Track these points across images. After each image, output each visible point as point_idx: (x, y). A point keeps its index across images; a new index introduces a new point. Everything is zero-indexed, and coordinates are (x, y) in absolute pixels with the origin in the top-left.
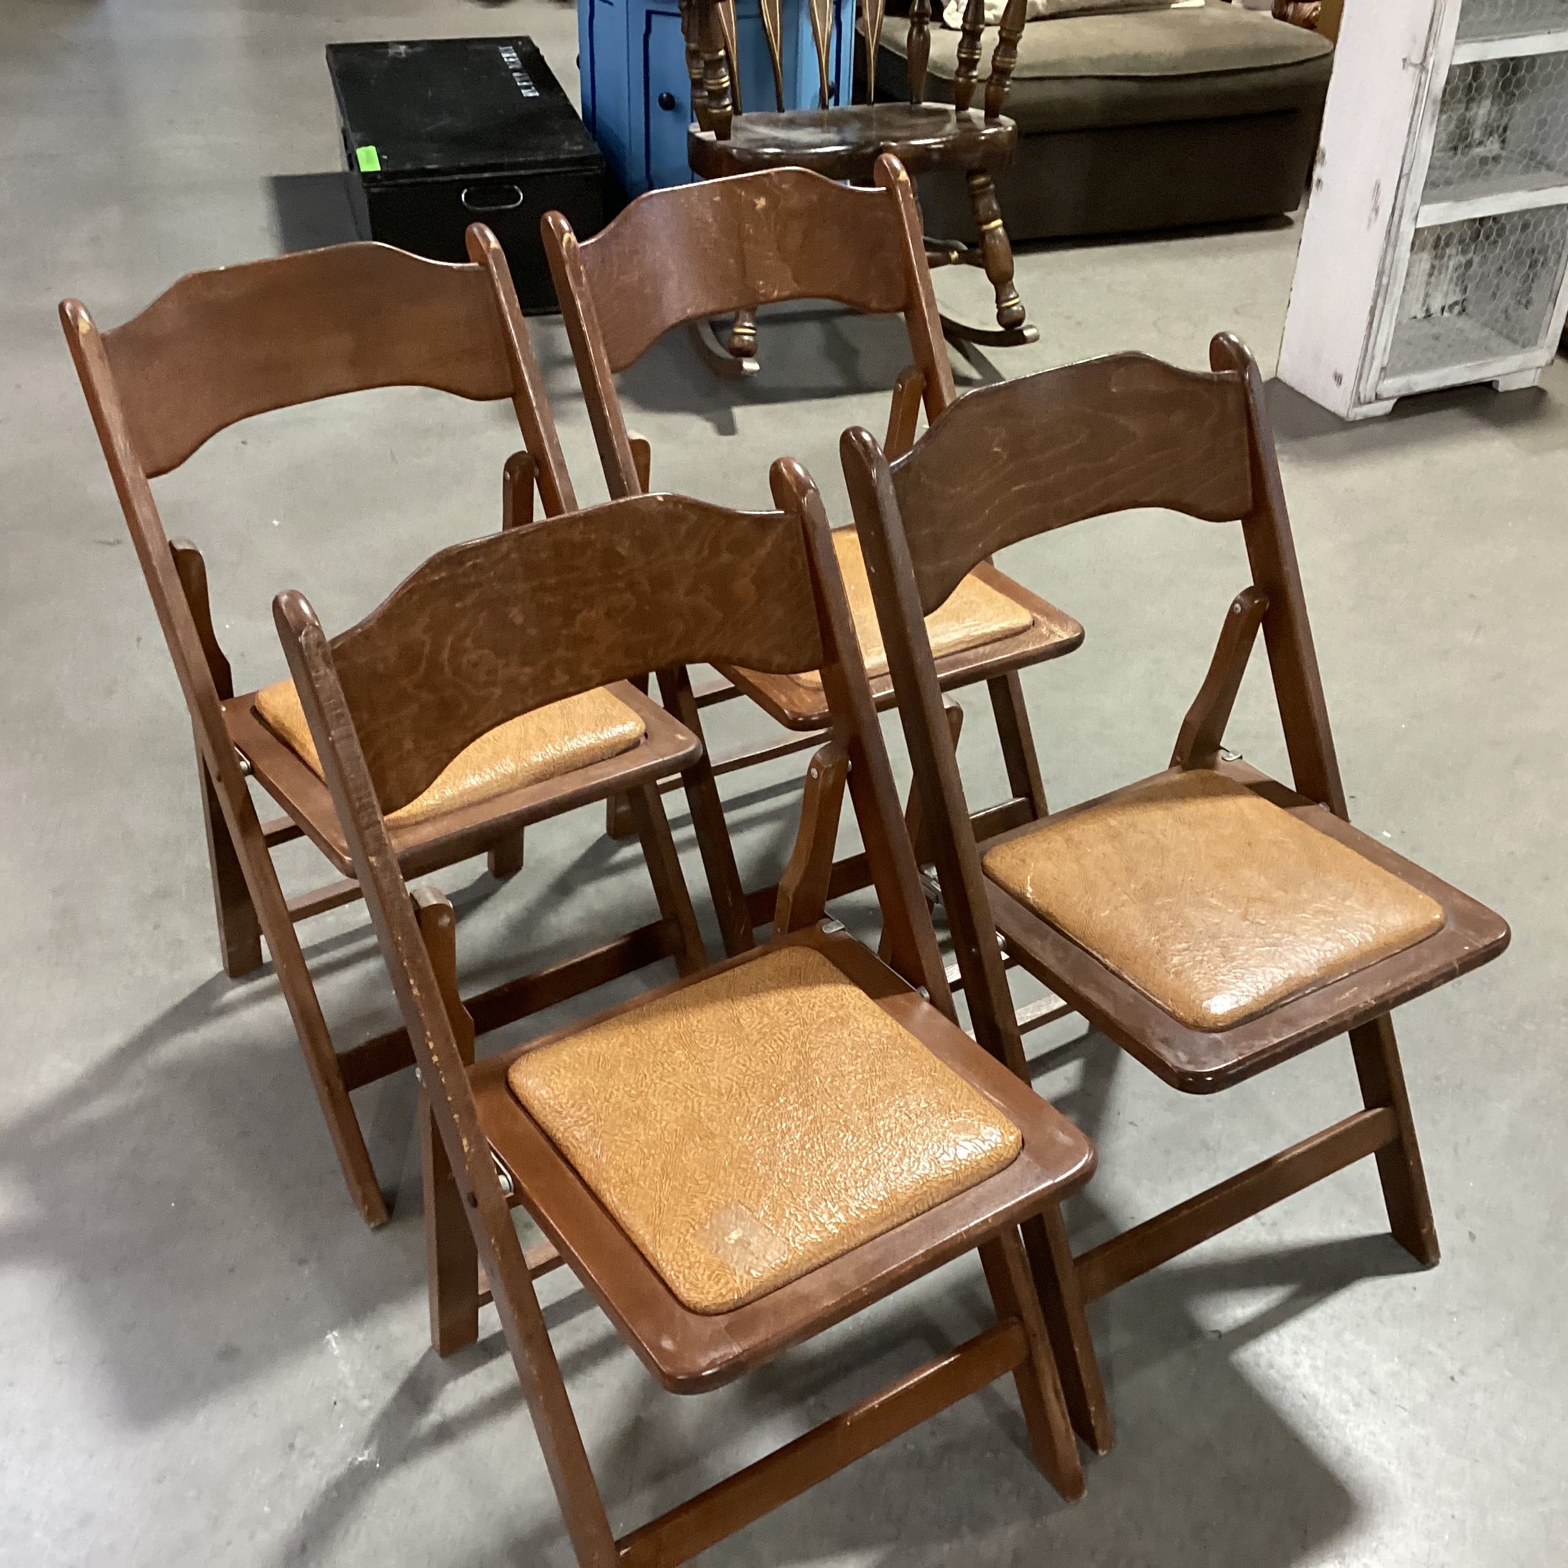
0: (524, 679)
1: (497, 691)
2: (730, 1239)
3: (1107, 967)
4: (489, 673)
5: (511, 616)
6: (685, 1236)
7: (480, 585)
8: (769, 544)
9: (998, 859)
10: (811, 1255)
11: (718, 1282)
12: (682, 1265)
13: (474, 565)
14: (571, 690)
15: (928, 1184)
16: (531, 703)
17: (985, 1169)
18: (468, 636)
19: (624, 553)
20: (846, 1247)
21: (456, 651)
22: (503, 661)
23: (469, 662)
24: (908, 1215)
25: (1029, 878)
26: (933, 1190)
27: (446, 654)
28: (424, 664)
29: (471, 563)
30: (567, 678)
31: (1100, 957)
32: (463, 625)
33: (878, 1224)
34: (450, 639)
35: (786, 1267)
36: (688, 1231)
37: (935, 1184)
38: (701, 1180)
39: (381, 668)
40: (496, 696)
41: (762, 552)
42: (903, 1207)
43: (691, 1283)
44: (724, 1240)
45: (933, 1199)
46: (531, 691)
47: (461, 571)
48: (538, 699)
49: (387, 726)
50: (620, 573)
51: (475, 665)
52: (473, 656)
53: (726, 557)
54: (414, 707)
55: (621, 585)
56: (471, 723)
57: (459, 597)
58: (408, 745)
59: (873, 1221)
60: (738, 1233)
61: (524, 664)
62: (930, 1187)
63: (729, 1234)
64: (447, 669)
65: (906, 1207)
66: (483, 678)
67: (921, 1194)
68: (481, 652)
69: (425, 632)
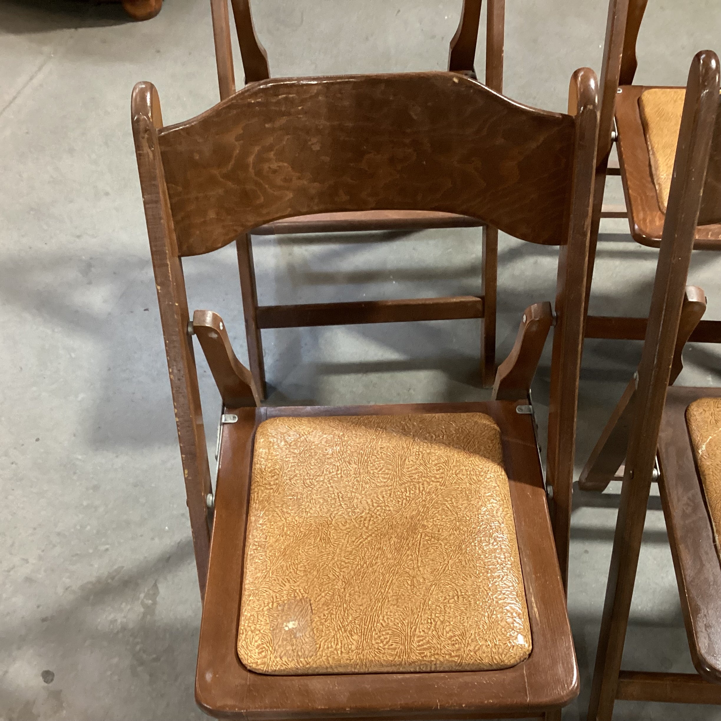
0: (313, 191)
1: (290, 195)
2: (286, 626)
3: (714, 541)
4: (285, 180)
5: (310, 143)
6: (265, 606)
7: (289, 114)
8: (542, 139)
9: (701, 410)
10: (328, 666)
11: (261, 653)
12: (250, 627)
13: (286, 99)
14: (348, 207)
15: (436, 657)
16: (316, 208)
17: (486, 666)
18: (272, 150)
19: (415, 117)
20: (356, 671)
21: (261, 159)
22: (298, 174)
23: (270, 168)
24: (412, 670)
25: (710, 437)
26: (438, 662)
27: (251, 159)
28: (233, 162)
29: (284, 96)
30: (348, 197)
31: (715, 531)
32: (270, 140)
33: (387, 666)
34: (257, 149)
35: (307, 666)
36: (268, 604)
37: (442, 659)
38: (300, 571)
39: (197, 157)
40: (287, 199)
41: (534, 145)
42: (410, 664)
43: (247, 643)
44: (283, 624)
45: (436, 667)
46: (316, 201)
47: (274, 100)
48: (322, 207)
49: (197, 198)
50: (409, 131)
51: (275, 172)
52: (274, 166)
53: (500, 141)
54: (221, 191)
55: (407, 141)
56: (264, 211)
57: (270, 119)
58: (212, 215)
59: (384, 663)
60: (294, 624)
61: (314, 180)
62: (437, 659)
63: (289, 622)
64: (251, 170)
65: (413, 665)
66: (279, 181)
67: (428, 661)
68: (281, 164)
69: (237, 139)
